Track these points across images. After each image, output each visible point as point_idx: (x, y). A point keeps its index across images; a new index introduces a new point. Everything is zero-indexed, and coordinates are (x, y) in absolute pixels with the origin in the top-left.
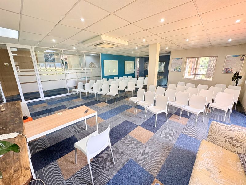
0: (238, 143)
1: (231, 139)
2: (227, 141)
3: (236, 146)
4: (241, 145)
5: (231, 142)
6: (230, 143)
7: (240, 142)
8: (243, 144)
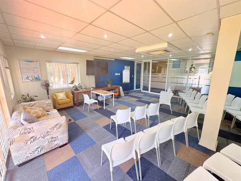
0: (23, 133)
1: (30, 131)
2: (31, 129)
3: (23, 129)
4: (21, 132)
5: (28, 130)
6: (29, 128)
7: (22, 134)
8: (20, 134)
